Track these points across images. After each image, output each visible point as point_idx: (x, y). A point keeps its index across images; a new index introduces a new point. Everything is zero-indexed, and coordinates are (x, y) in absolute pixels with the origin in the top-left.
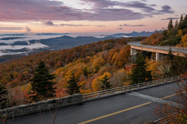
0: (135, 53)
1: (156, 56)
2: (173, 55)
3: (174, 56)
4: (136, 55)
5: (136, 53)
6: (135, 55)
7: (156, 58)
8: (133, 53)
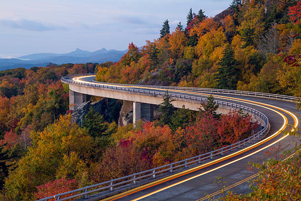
0: (82, 105)
1: (132, 111)
2: (171, 107)
3: (176, 109)
4: (84, 108)
5: (85, 104)
6: (80, 110)
7: (132, 116)
8: (77, 105)
